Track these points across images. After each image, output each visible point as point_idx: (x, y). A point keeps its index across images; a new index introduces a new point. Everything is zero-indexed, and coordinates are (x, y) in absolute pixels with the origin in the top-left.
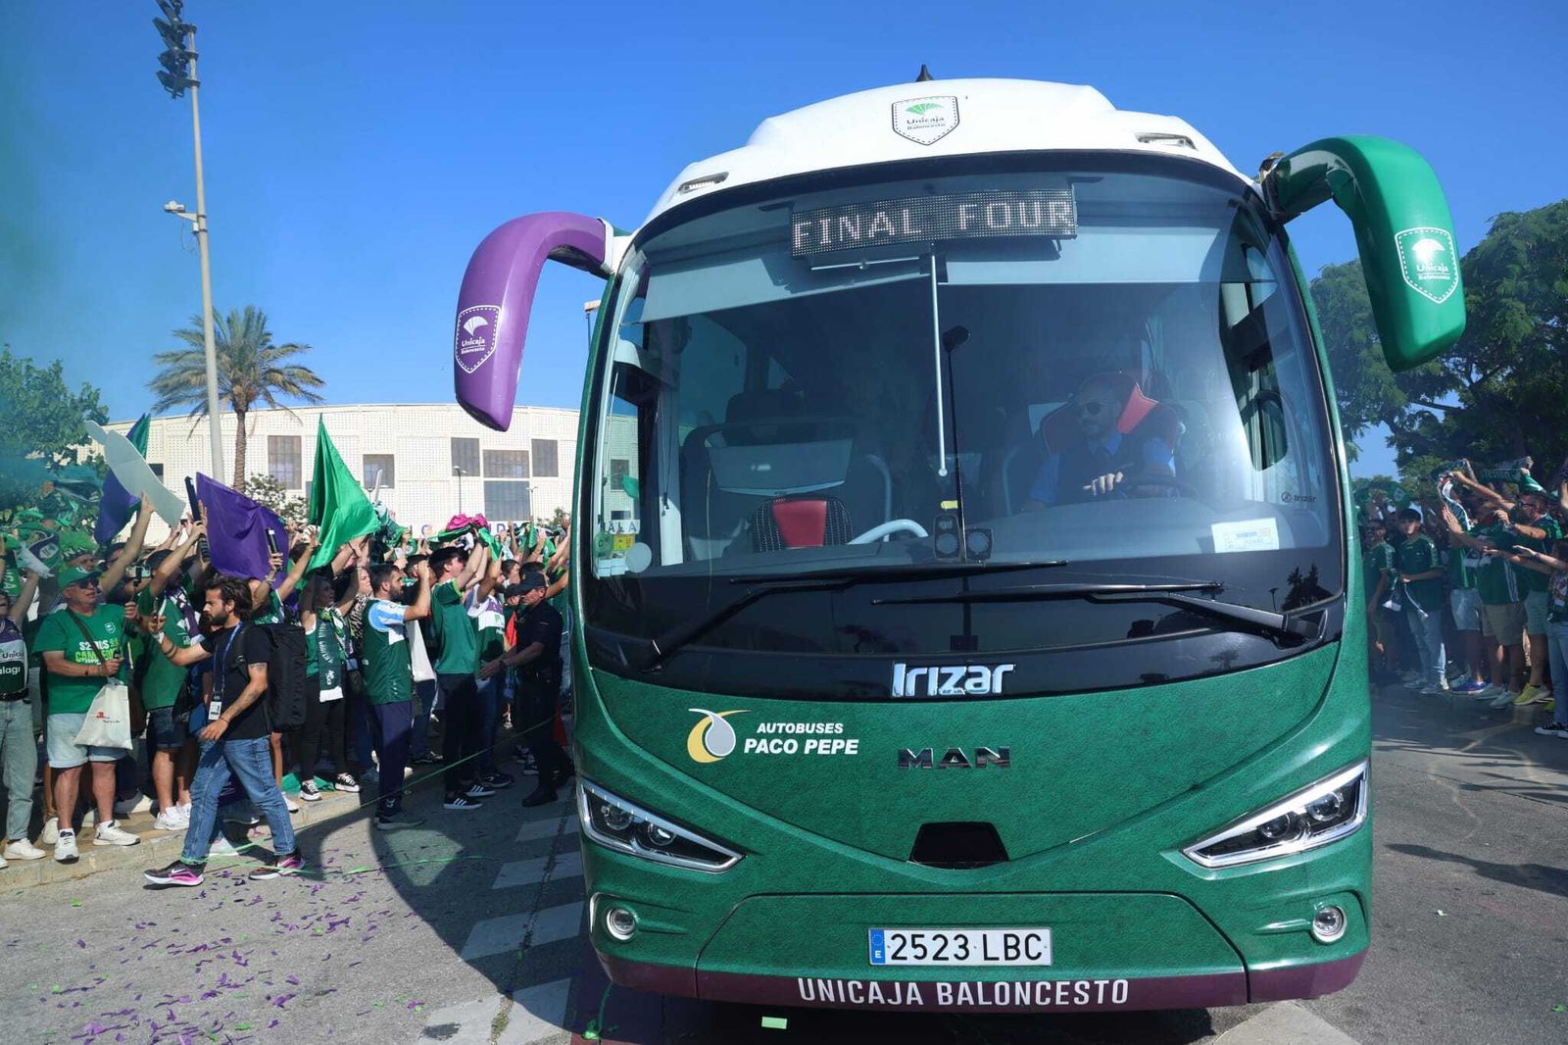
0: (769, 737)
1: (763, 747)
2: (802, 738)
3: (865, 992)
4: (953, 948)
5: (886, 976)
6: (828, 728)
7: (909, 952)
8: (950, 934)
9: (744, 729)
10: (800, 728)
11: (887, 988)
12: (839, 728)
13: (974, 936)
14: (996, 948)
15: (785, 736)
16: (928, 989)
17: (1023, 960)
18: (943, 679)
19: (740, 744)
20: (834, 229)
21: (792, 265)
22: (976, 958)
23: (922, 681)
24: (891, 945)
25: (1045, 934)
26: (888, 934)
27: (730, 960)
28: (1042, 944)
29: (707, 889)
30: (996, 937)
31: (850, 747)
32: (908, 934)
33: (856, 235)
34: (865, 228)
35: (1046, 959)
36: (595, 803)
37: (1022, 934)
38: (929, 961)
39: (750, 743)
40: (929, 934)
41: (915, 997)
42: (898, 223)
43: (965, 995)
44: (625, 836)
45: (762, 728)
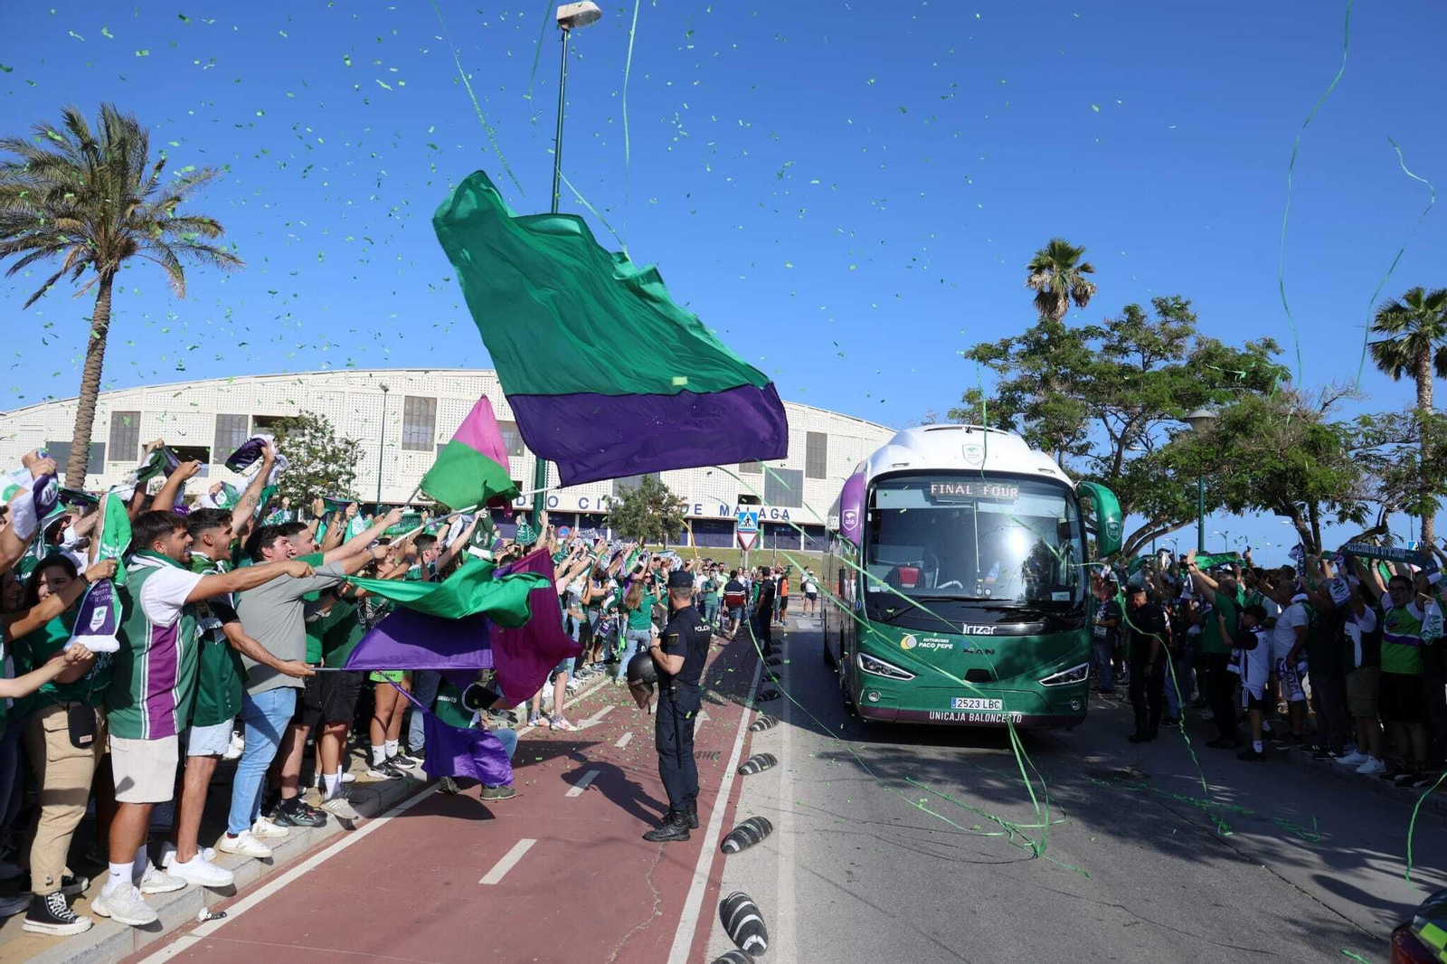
0: (927, 643)
1: (925, 645)
2: (936, 643)
3: (949, 716)
4: (975, 704)
5: (956, 711)
6: (942, 641)
7: (963, 705)
8: (975, 700)
9: (919, 640)
10: (936, 640)
11: (956, 716)
12: (948, 641)
13: (981, 701)
14: (987, 705)
15: (932, 642)
16: (967, 716)
17: (994, 709)
18: (977, 629)
19: (918, 644)
20: (945, 488)
21: (930, 497)
22: (981, 708)
23: (971, 630)
24: (958, 703)
25: (1000, 701)
26: (957, 699)
27: (910, 706)
28: (1000, 703)
29: (905, 686)
30: (987, 701)
31: (951, 646)
32: (963, 699)
33: (952, 492)
34: (955, 490)
35: (1001, 707)
36: (865, 660)
37: (994, 701)
38: (968, 708)
39: (920, 644)
40: (969, 700)
41: (963, 718)
42: (965, 489)
43: (977, 719)
44: (877, 670)
45: (925, 640)
